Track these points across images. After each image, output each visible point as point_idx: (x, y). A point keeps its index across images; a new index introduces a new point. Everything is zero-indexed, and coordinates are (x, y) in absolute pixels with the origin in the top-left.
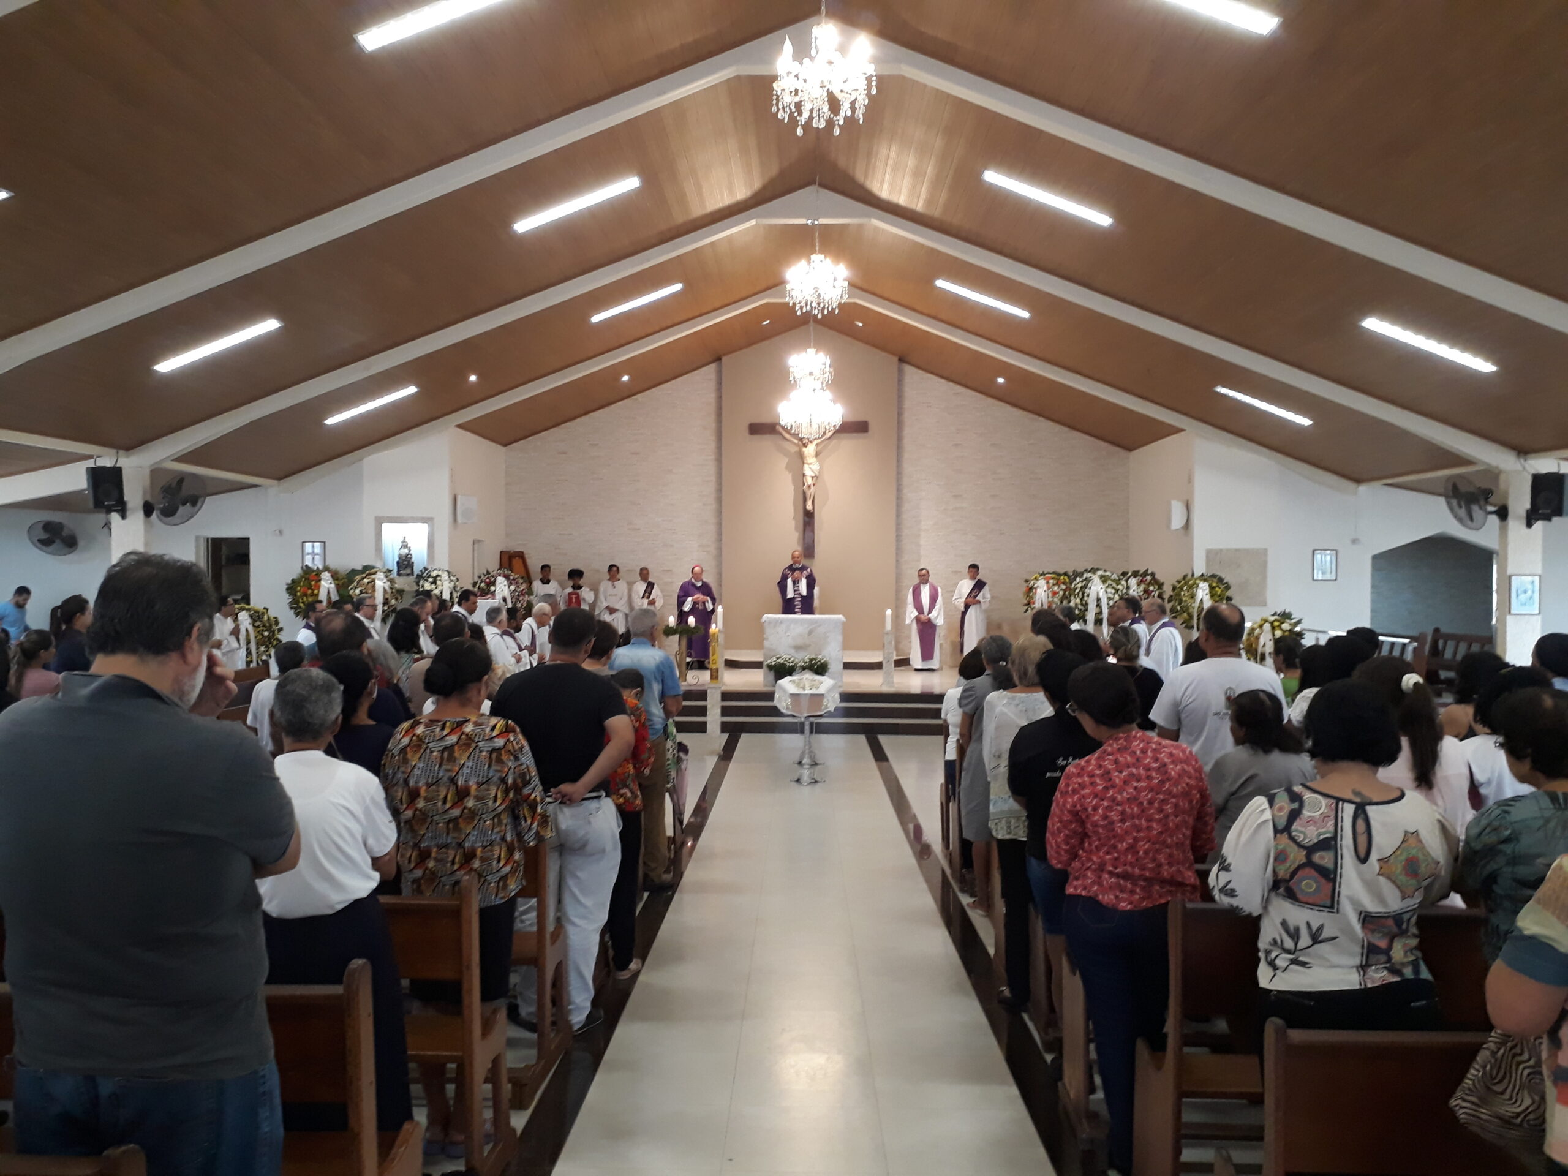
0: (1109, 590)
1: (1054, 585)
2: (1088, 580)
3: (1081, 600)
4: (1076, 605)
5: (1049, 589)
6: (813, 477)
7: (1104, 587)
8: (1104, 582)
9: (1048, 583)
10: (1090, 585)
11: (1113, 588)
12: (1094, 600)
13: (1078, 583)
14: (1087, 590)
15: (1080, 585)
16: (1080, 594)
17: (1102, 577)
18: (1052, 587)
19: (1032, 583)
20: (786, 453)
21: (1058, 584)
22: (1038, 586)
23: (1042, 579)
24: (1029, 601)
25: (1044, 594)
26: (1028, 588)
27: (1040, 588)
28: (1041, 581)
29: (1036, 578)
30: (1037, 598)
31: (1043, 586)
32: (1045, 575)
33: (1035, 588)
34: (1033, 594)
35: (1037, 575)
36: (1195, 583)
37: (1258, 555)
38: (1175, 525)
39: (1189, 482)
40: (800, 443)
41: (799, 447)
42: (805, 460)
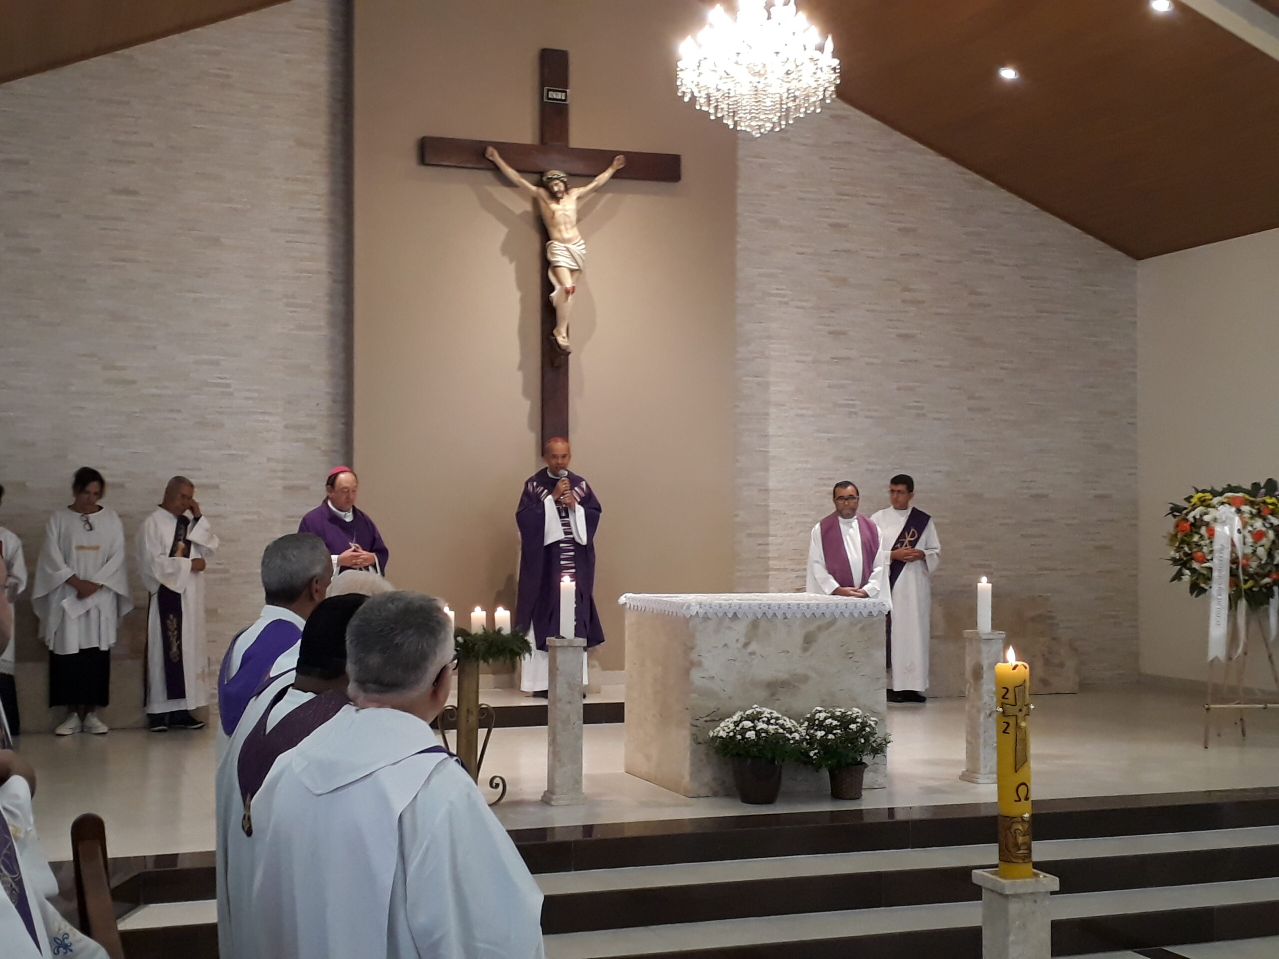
5: (1245, 525)
6: (572, 271)
9: (1239, 511)
18: (1252, 521)
19: (1197, 512)
20: (502, 214)
21: (1262, 514)
22: (1215, 520)
23: (1223, 503)
24: (1190, 554)
25: (1237, 538)
26: (1187, 525)
27: (1224, 523)
28: (1221, 508)
29: (1203, 502)
30: (1216, 546)
31: (1232, 519)
32: (1221, 494)
33: (1207, 524)
34: (1202, 537)
35: (1200, 495)
40: (542, 191)
41: (535, 202)
42: (555, 234)
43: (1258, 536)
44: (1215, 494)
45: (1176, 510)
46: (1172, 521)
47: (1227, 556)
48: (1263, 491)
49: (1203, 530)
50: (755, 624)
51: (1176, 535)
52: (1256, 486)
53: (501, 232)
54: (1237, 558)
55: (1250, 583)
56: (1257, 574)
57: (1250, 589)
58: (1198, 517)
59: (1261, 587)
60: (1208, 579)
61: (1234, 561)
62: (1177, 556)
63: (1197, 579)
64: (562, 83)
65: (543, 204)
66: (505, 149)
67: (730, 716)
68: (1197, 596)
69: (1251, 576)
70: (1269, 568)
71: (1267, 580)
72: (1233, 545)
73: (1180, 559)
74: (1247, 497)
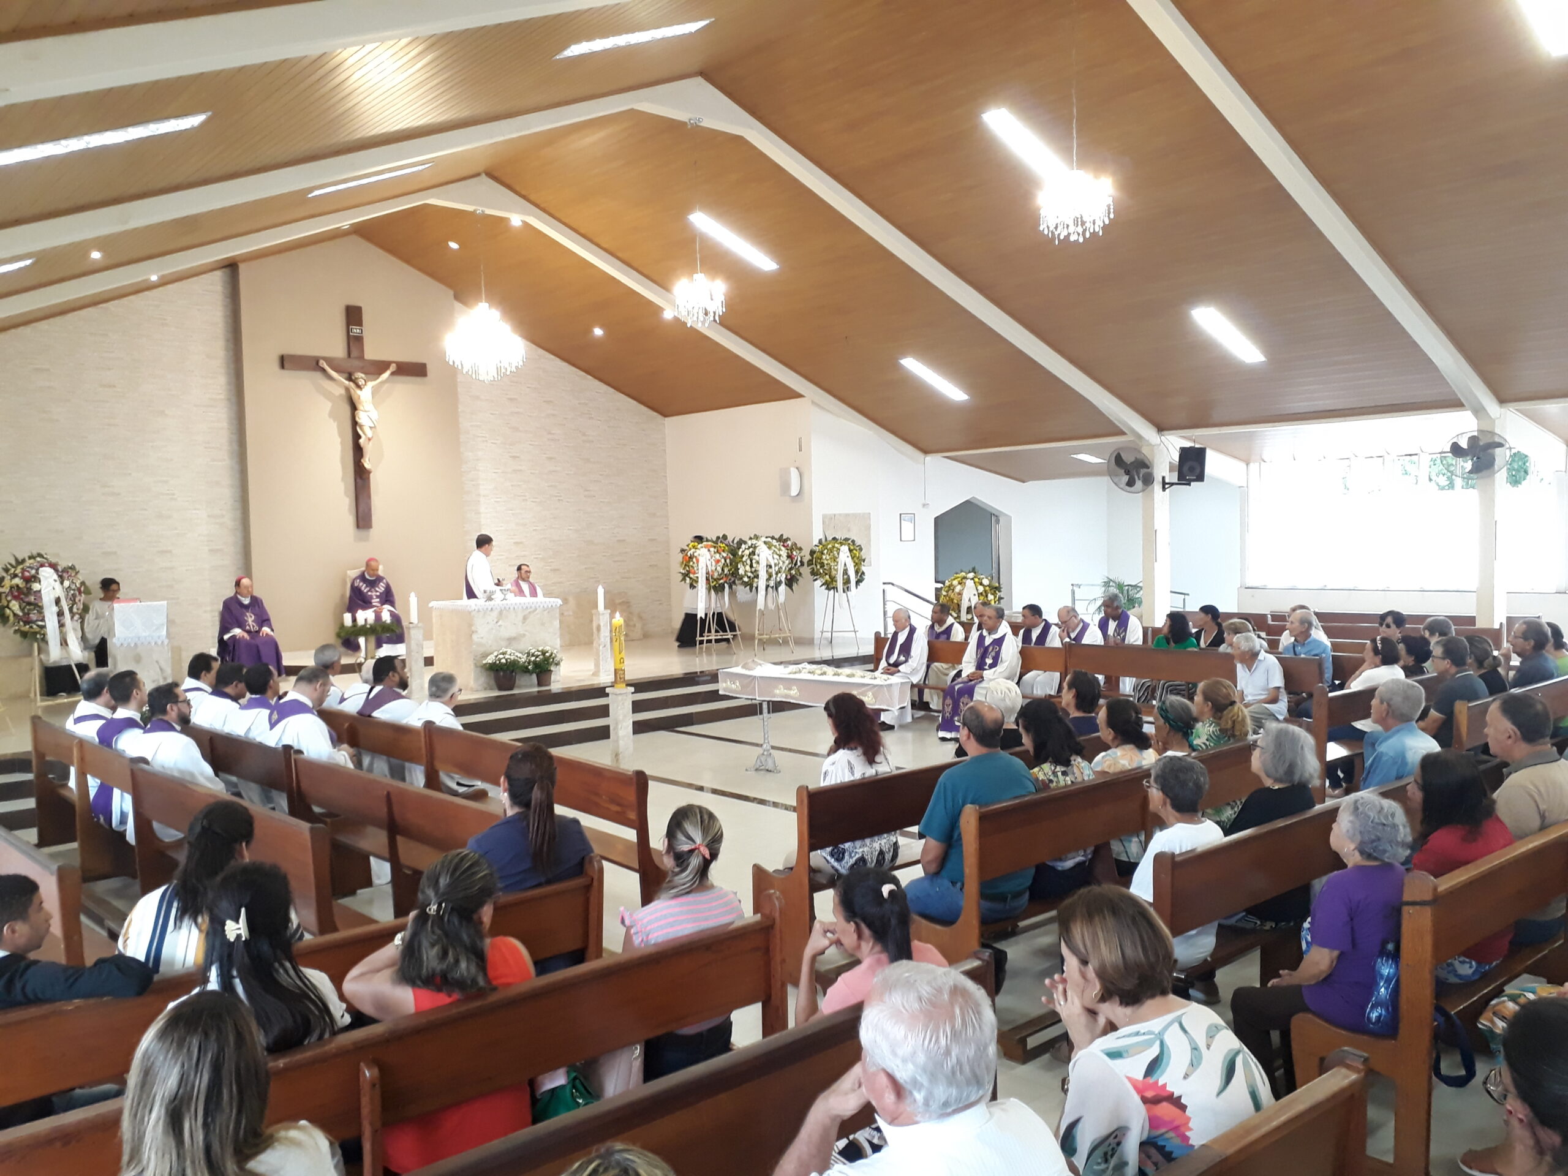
0: (776, 557)
2: (754, 547)
3: (751, 566)
4: (746, 571)
6: (371, 428)
7: (770, 552)
8: (769, 548)
10: (757, 552)
11: (777, 554)
12: (764, 567)
13: (744, 551)
14: (756, 557)
15: (747, 552)
16: (749, 562)
17: (765, 543)
20: (328, 395)
25: (709, 563)
30: (700, 567)
36: (834, 547)
37: (864, 520)
38: (794, 491)
39: (800, 450)
40: (352, 384)
41: (347, 389)
42: (360, 407)
43: (718, 561)
45: (683, 551)
46: (681, 556)
49: (694, 560)
50: (501, 613)
52: (718, 538)
53: (328, 406)
60: (697, 582)
61: (707, 573)
64: (359, 323)
65: (352, 391)
66: (329, 361)
67: (492, 653)
69: (715, 580)
70: (722, 576)
71: (722, 581)
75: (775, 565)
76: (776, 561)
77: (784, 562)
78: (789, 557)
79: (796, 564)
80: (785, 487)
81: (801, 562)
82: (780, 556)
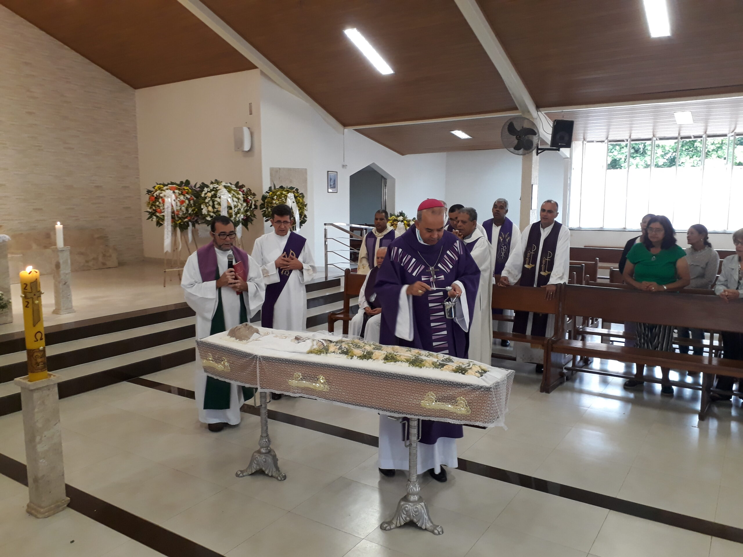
0: (235, 199)
1: (180, 194)
2: (216, 190)
3: (213, 207)
4: (209, 211)
5: (177, 198)
7: (230, 196)
8: (229, 192)
9: (174, 192)
10: (218, 194)
11: (236, 198)
12: (225, 208)
13: (207, 194)
14: (217, 199)
15: (209, 195)
16: (211, 203)
17: (225, 187)
18: (179, 196)
19: (157, 193)
21: (183, 193)
22: (165, 196)
23: (168, 189)
24: (155, 210)
25: (174, 203)
26: (153, 198)
27: (168, 197)
28: (167, 191)
29: (160, 189)
30: (166, 207)
31: (171, 196)
32: (167, 185)
33: (162, 198)
34: (160, 203)
35: (159, 185)
36: (282, 194)
37: (302, 173)
38: (247, 147)
39: (251, 114)
43: (182, 202)
44: (164, 185)
45: (149, 192)
46: (148, 196)
47: (170, 210)
48: (184, 184)
49: (160, 200)
51: (149, 202)
52: (182, 182)
54: (174, 211)
55: (180, 221)
56: (182, 217)
57: (180, 223)
58: (158, 194)
59: (184, 222)
60: (163, 220)
61: (173, 212)
62: (150, 211)
63: (158, 220)
68: (159, 227)
69: (180, 218)
70: (186, 215)
71: (186, 220)
72: (172, 206)
73: (151, 212)
74: (177, 186)
75: (235, 207)
76: (235, 203)
77: (242, 205)
78: (246, 200)
79: (251, 207)
80: (239, 143)
81: (255, 205)
82: (239, 199)
